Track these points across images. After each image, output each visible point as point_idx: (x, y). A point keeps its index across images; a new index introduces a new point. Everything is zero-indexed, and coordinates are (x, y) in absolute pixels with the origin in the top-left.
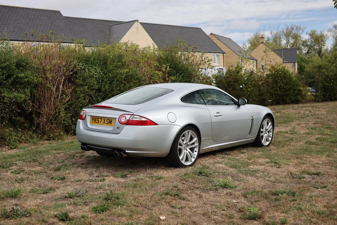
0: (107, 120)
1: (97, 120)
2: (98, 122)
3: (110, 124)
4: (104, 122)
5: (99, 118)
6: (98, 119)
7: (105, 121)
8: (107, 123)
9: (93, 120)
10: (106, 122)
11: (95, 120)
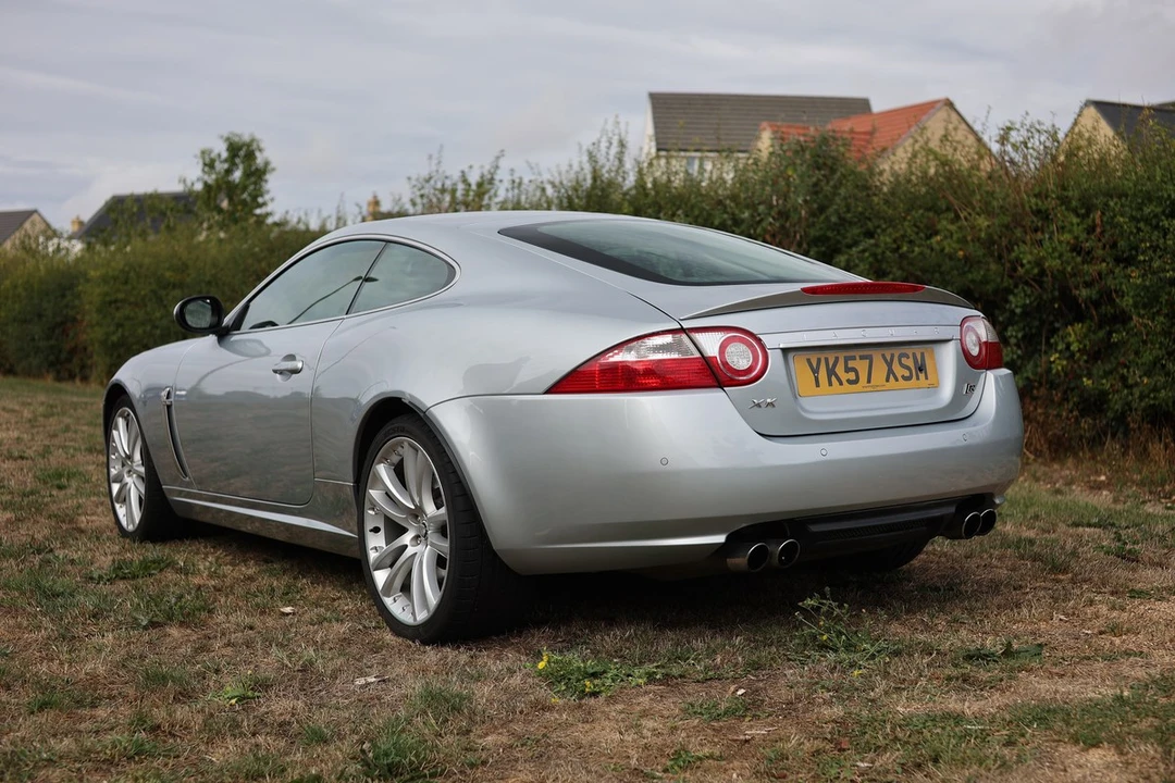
0: (904, 360)
1: (847, 370)
2: (852, 376)
3: (922, 376)
4: (890, 372)
5: (854, 358)
6: (851, 364)
7: (890, 365)
8: (907, 374)
9: (815, 371)
10: (899, 371)
11: (831, 372)
